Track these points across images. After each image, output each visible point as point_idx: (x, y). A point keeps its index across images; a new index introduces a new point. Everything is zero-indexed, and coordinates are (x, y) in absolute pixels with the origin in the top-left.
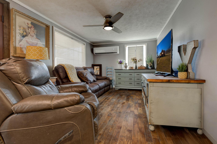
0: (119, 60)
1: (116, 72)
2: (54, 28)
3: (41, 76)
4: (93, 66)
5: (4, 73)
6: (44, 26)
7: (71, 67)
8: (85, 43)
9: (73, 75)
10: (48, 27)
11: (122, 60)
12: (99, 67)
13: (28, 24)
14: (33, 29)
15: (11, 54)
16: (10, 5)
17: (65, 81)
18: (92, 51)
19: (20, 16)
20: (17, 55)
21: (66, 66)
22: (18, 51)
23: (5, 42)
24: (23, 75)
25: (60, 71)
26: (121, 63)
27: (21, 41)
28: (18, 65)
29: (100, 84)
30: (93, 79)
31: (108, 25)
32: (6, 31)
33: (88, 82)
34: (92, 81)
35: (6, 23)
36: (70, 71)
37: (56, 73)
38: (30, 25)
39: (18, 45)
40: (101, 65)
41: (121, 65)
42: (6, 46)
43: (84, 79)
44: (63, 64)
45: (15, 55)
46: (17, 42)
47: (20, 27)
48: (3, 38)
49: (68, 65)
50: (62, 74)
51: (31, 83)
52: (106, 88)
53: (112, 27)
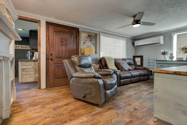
0: (163, 51)
1: (157, 63)
2: (100, 34)
3: (85, 63)
4: (134, 57)
5: (72, 62)
6: (94, 35)
7: (110, 59)
8: (126, 39)
9: (111, 64)
10: (96, 34)
11: (166, 51)
12: (140, 58)
13: (86, 36)
14: (88, 38)
15: (80, 53)
16: (79, 29)
17: (105, 67)
18: (133, 44)
19: (83, 33)
20: (82, 53)
21: (106, 58)
22: (82, 51)
23: (78, 47)
24: (77, 62)
25: (103, 61)
26: (164, 53)
27: (83, 46)
28: (76, 58)
29: (133, 72)
30: (128, 68)
31: (135, 23)
32: (78, 42)
33: (122, 70)
34: (126, 70)
35: (78, 39)
36: (108, 61)
37: (100, 62)
38: (87, 36)
39: (82, 48)
40: (143, 56)
41: (165, 56)
42: (78, 49)
43: (120, 68)
44: (104, 57)
45: (81, 53)
46: (82, 46)
47: (83, 39)
48: (77, 45)
49: (107, 57)
50: (103, 63)
51: (80, 66)
52: (141, 77)
53: (140, 24)
